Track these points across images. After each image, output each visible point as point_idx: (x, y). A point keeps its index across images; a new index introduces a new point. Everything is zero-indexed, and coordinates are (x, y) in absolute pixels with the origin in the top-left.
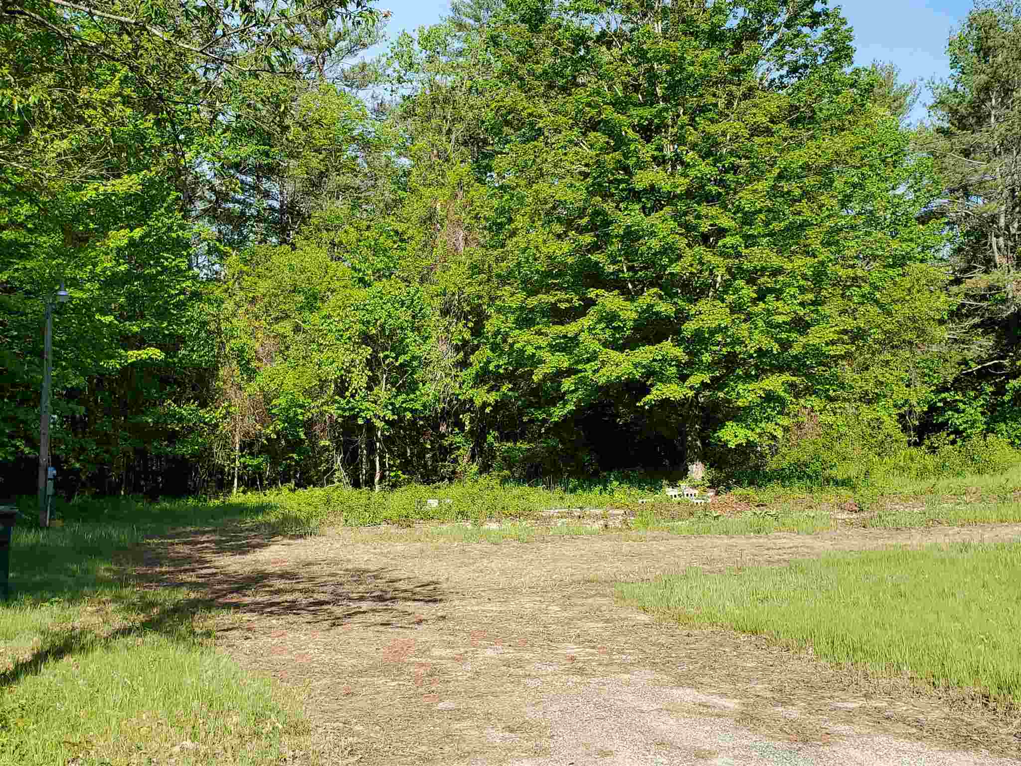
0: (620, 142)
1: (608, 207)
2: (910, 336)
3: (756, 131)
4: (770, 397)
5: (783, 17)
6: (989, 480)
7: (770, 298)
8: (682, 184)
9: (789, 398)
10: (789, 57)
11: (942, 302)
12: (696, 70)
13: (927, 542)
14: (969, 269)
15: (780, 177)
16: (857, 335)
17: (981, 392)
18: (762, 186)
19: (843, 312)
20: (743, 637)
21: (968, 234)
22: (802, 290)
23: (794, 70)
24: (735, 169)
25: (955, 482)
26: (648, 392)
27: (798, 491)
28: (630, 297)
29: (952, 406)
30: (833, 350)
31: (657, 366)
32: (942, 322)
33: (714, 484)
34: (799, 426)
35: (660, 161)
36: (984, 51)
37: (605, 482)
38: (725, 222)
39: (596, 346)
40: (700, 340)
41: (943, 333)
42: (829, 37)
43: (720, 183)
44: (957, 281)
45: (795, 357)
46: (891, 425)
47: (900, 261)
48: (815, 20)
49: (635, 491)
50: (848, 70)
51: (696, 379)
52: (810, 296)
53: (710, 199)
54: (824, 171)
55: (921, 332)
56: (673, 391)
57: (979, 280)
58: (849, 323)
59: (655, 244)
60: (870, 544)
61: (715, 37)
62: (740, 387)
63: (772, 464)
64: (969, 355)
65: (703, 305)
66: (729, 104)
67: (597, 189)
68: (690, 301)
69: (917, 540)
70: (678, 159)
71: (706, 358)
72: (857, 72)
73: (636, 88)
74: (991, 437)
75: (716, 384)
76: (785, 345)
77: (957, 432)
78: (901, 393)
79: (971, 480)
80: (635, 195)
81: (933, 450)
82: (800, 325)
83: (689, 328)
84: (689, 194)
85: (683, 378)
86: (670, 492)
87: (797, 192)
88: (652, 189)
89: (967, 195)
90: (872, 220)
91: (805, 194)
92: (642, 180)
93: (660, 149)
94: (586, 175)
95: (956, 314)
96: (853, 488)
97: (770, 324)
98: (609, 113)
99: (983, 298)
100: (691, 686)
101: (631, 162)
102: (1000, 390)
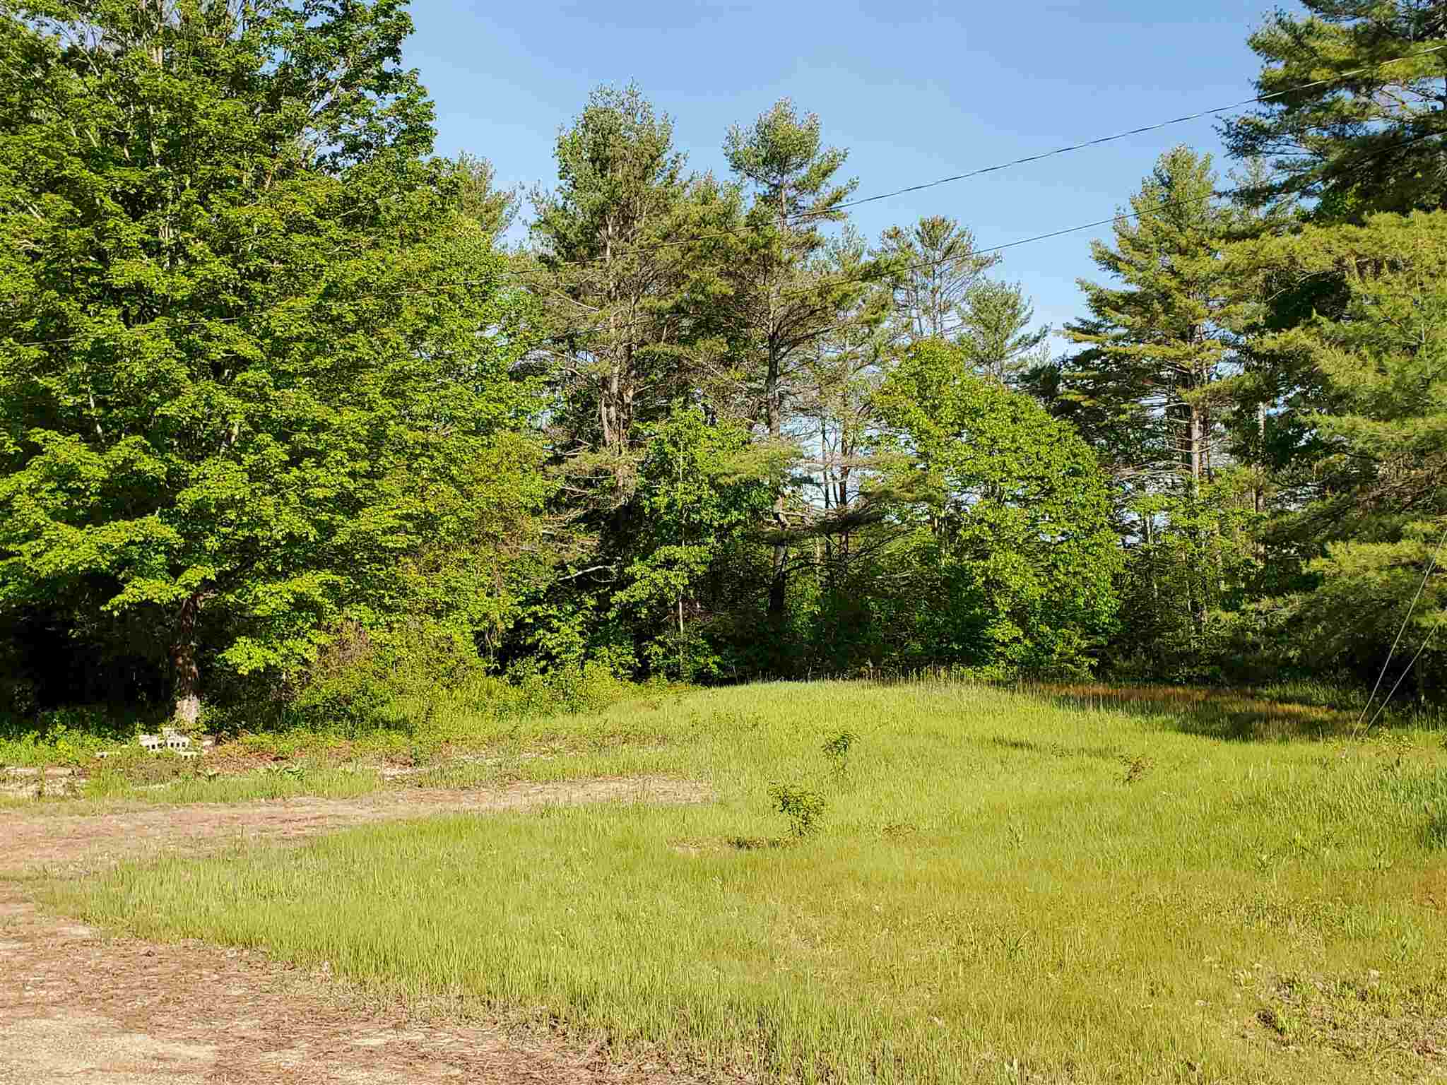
0: (92, 214)
1: (70, 306)
2: (496, 528)
3: (295, 225)
4: (302, 604)
5: (339, 71)
6: (584, 722)
7: (308, 463)
8: (185, 287)
9: (329, 604)
10: (345, 129)
11: (537, 487)
12: (212, 125)
13: (502, 804)
14: (573, 445)
15: (327, 294)
16: (426, 523)
17: (580, 606)
18: (302, 304)
19: (408, 490)
20: (231, 953)
21: (573, 399)
22: (353, 455)
23: (352, 147)
24: (262, 275)
25: (543, 724)
26: (119, 590)
27: (333, 739)
28: (98, 445)
29: (543, 622)
30: (391, 542)
31: (135, 552)
32: (536, 512)
33: (213, 729)
34: (343, 645)
35: (152, 249)
36: (602, 163)
37: (43, 727)
38: (246, 348)
39: (40, 517)
40: (203, 516)
41: (536, 526)
42: (401, 110)
43: (242, 292)
44: (557, 460)
45: (340, 549)
46: (464, 645)
47: (485, 427)
48: (384, 83)
49: (91, 740)
50: (425, 159)
51: (194, 575)
52: (363, 465)
53: (227, 314)
54: (389, 294)
55: (509, 523)
56: (157, 589)
57: (584, 461)
58: (415, 506)
59: (138, 368)
60: (425, 810)
61: (241, 82)
62: (260, 589)
63: (303, 699)
64: (568, 557)
65: (210, 466)
66: (259, 182)
67: (52, 279)
68: (191, 459)
69: (490, 801)
70: (179, 249)
71: (212, 543)
72: (436, 163)
73: (122, 139)
74: (590, 665)
75: (225, 582)
76: (328, 530)
77: (549, 657)
78: (479, 604)
79: (562, 721)
80: (114, 295)
81: (516, 681)
82: (349, 504)
83: (188, 497)
84: (193, 303)
85: (175, 571)
86: (146, 740)
87: (351, 318)
88: (139, 289)
89: (573, 348)
90: (451, 367)
91: (361, 322)
92: (124, 273)
93: (154, 232)
94: (35, 256)
95: (555, 503)
96: (410, 734)
97: (305, 500)
98: (75, 168)
99: (589, 484)
100: (141, 1030)
101: (107, 246)
102: (604, 605)
